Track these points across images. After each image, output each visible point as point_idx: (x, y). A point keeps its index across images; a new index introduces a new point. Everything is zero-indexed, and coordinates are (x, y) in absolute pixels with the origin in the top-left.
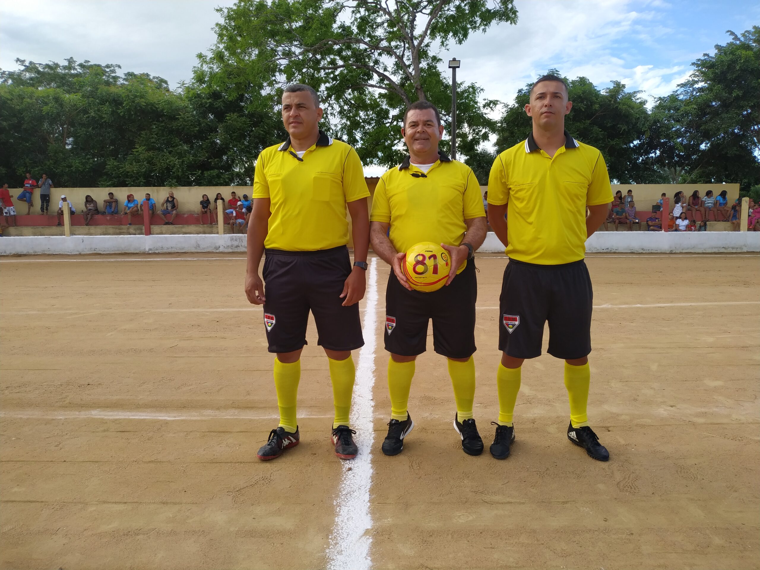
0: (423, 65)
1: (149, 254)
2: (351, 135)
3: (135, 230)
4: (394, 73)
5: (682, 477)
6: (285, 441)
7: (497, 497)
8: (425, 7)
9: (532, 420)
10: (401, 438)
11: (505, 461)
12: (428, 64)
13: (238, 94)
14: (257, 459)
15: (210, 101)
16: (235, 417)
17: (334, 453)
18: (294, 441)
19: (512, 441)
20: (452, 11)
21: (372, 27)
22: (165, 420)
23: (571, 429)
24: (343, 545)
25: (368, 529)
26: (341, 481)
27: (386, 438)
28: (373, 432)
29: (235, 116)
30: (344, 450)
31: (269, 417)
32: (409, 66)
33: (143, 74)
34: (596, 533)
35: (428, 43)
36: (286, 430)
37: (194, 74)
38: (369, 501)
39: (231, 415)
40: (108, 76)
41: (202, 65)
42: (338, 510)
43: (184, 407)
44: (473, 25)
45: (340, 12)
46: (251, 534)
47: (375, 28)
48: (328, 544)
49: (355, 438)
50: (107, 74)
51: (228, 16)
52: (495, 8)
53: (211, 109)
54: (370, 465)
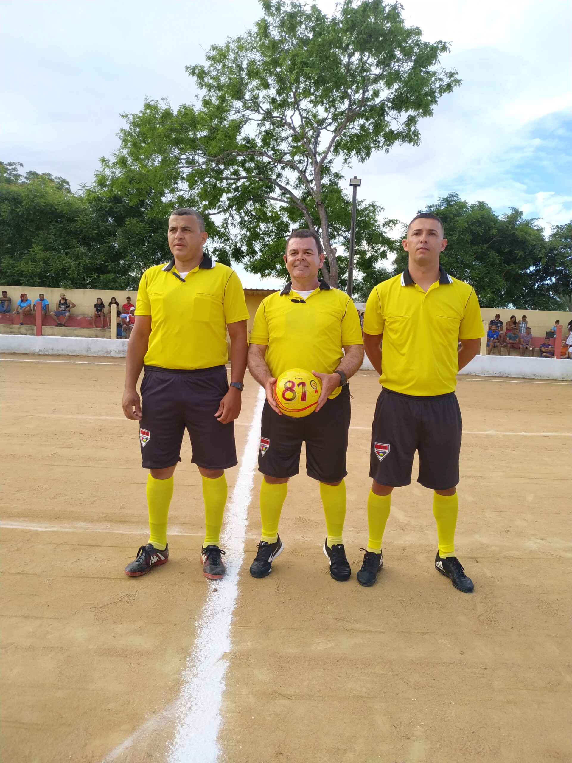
0: (326, 181)
1: (39, 355)
2: (250, 245)
3: (26, 329)
4: (296, 187)
5: (543, 612)
6: (153, 558)
7: (358, 625)
8: (330, 124)
9: (403, 547)
10: (269, 561)
11: (371, 588)
12: (330, 180)
13: (139, 200)
14: (125, 576)
15: (110, 204)
16: (107, 531)
17: (201, 572)
18: (163, 558)
19: (380, 568)
20: (356, 129)
21: (276, 140)
22: (36, 530)
23: (438, 559)
24: (200, 667)
25: (226, 652)
26: (205, 602)
27: (255, 560)
28: (243, 553)
29: (134, 221)
30: (212, 570)
31: (141, 532)
32: (311, 181)
33: (45, 174)
34: (451, 666)
35: (331, 160)
36: (155, 547)
37: (95, 177)
38: (230, 624)
39: (103, 529)
40: (10, 174)
41: (104, 169)
42: (198, 632)
43: (57, 518)
44: (376, 144)
45: (245, 124)
46: (109, 652)
47: (279, 142)
48: (185, 666)
49: (225, 558)
50: (9, 172)
51: (133, 123)
52: (398, 129)
53: (111, 213)
54: (237, 587)
